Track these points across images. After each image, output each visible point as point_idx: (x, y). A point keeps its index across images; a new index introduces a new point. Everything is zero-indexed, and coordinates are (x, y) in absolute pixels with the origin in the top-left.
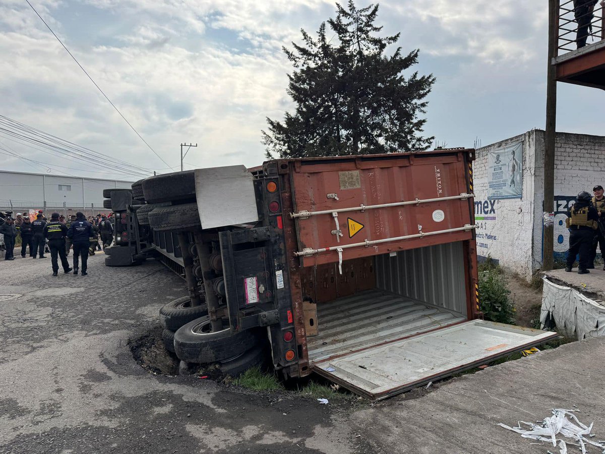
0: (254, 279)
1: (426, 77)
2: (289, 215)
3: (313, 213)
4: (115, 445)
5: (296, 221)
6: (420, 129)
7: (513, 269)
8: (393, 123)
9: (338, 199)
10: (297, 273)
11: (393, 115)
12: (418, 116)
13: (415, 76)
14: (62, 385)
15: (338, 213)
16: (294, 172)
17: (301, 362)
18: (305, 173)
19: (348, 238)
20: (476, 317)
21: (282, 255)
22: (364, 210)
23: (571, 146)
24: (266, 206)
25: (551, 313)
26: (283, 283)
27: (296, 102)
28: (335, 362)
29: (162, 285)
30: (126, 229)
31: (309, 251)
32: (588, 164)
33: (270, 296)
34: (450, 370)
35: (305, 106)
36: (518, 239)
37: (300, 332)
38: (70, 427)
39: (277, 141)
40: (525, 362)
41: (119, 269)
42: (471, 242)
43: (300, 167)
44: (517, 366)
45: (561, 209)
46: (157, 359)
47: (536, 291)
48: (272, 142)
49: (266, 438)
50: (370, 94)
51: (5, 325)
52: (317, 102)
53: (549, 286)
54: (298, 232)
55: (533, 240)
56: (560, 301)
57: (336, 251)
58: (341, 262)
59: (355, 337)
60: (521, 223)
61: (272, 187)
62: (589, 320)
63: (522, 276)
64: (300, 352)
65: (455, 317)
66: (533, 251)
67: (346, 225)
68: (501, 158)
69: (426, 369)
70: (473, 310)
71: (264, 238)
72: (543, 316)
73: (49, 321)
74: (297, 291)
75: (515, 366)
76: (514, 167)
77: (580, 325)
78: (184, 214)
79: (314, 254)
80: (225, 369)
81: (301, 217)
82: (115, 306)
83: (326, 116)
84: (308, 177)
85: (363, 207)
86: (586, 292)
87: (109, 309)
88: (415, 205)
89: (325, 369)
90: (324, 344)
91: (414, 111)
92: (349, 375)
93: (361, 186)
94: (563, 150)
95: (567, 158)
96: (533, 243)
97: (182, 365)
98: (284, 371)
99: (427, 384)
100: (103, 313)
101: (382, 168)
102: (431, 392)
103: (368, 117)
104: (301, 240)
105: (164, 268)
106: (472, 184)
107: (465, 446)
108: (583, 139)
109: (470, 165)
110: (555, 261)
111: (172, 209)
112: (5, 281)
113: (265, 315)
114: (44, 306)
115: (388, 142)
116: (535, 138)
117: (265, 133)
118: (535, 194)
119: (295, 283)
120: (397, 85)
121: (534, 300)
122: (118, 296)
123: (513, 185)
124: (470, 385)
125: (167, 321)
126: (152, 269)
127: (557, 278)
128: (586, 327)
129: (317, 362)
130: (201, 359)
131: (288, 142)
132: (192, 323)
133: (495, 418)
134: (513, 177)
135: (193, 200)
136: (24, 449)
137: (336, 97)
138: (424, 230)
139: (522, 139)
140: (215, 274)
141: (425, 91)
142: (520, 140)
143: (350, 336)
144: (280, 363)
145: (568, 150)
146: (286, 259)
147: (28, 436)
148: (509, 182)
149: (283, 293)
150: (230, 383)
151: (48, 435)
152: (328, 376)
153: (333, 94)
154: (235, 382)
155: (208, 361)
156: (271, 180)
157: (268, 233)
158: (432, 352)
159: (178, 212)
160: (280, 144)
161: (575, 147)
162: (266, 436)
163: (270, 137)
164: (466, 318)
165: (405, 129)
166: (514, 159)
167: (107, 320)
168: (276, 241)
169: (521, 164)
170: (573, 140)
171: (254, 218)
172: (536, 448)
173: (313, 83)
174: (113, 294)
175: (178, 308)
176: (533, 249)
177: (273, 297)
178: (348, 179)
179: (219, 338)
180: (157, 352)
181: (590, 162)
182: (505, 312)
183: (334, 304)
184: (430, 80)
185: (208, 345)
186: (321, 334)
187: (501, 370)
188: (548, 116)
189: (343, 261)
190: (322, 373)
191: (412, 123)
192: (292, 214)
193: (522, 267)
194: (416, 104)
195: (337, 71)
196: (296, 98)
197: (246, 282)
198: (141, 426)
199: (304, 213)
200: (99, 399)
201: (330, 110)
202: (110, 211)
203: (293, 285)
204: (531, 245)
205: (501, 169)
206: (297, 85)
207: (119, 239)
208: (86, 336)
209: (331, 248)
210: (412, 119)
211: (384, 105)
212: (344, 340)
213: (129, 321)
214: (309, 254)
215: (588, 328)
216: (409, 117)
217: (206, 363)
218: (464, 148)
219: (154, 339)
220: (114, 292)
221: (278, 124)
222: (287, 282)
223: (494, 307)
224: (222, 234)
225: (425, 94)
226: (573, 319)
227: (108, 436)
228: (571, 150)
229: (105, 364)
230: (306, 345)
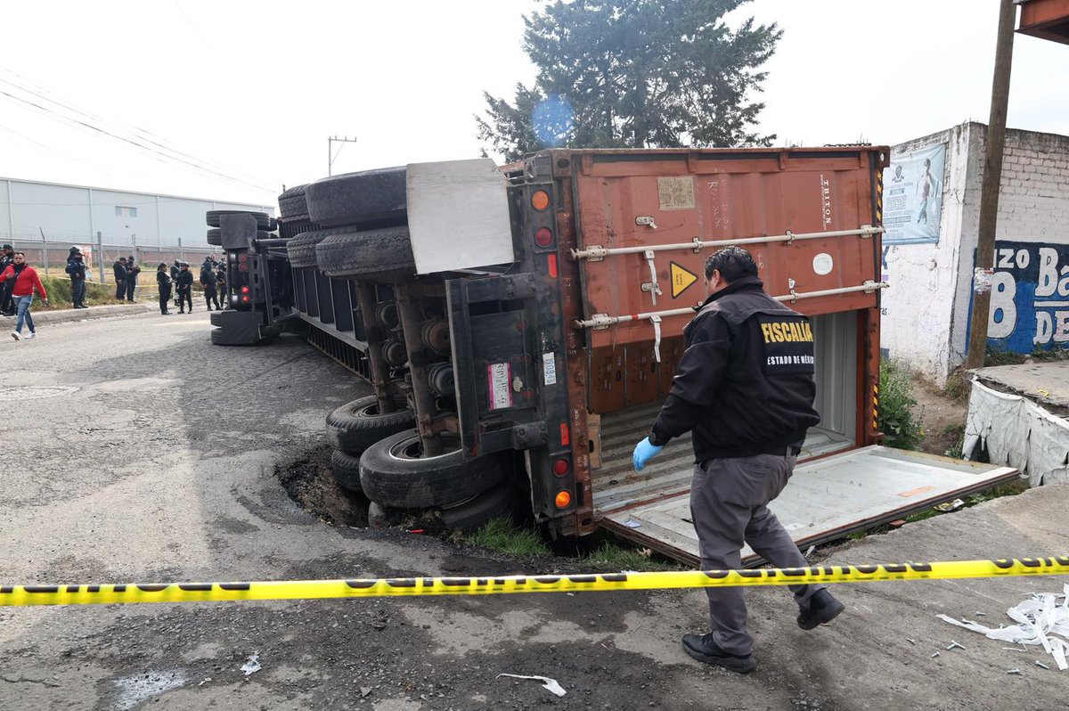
0: (505, 367)
1: (766, 28)
2: (570, 253)
3: (612, 251)
4: (288, 638)
5: (581, 265)
6: (754, 119)
7: (915, 365)
8: (705, 108)
9: (655, 227)
10: (579, 359)
11: (707, 93)
12: (750, 97)
13: (749, 25)
14: (177, 538)
15: (655, 252)
16: (580, 175)
17: (581, 511)
18: (599, 177)
19: (671, 299)
20: (871, 443)
21: (554, 325)
22: (700, 249)
23: (1028, 153)
24: (530, 235)
25: (983, 440)
26: (554, 374)
27: (536, 64)
28: (639, 512)
29: (314, 378)
30: (248, 280)
31: (601, 319)
32: (1055, 186)
33: (530, 395)
34: (844, 527)
35: (552, 73)
36: (926, 313)
37: (582, 460)
38: (205, 607)
39: (500, 134)
40: (971, 516)
41: (235, 350)
42: (873, 313)
43: (591, 166)
44: (959, 522)
45: (1004, 263)
46: (324, 500)
47: (953, 402)
48: (491, 135)
49: (547, 633)
50: (666, 54)
51: (59, 437)
52: (572, 66)
53: (983, 393)
54: (583, 285)
55: (953, 316)
56: (1002, 419)
57: (648, 321)
58: (658, 340)
59: (664, 472)
60: (933, 287)
61: (541, 200)
62: (1052, 451)
63: (928, 378)
64: (580, 496)
65: (833, 441)
66: (951, 335)
67: (667, 273)
68: (904, 172)
69: (799, 526)
70: (867, 430)
71: (525, 293)
72: (968, 444)
73: (133, 433)
74: (579, 389)
75: (954, 522)
76: (927, 188)
77: (1035, 460)
78: (382, 246)
79: (611, 326)
80: (450, 519)
81: (590, 258)
82: (242, 410)
83: (589, 90)
84: (605, 184)
85: (697, 243)
86: (1050, 404)
87: (233, 416)
88: (785, 243)
89: (623, 524)
90: (614, 483)
91: (743, 86)
92: (666, 532)
93: (696, 205)
94: (1014, 159)
95: (1021, 175)
96: (952, 322)
97: (374, 510)
98: (551, 525)
99: (807, 550)
100: (223, 421)
101: (731, 174)
102: (817, 562)
103: (662, 95)
104: (590, 300)
105: (312, 350)
106: (880, 210)
107: (892, 651)
108: (1050, 141)
109: (879, 176)
110: (987, 353)
111: (361, 236)
112: (45, 366)
113: (523, 430)
114: (121, 408)
115: (698, 141)
116: (970, 136)
117: (479, 120)
118: (962, 236)
119: (576, 375)
120: (715, 39)
121: (950, 418)
122: (243, 394)
123: (923, 221)
124: (882, 552)
125: (340, 436)
126: (293, 352)
127: (996, 380)
128: (1047, 461)
129: (605, 512)
130: (410, 501)
131: (521, 136)
132: (388, 441)
133: (935, 606)
134: (925, 206)
135: (401, 220)
136: (134, 641)
137: (607, 57)
138: (798, 288)
139: (945, 139)
140: (433, 356)
141: (765, 53)
142: (941, 140)
143: (655, 470)
144: (545, 512)
145: (1023, 160)
146: (561, 334)
147: (135, 620)
148: (916, 216)
149: (555, 392)
150: (461, 542)
151: (170, 619)
152: (629, 534)
153: (601, 52)
154: (471, 540)
155: (423, 506)
156: (539, 188)
157: (533, 285)
158: (805, 498)
159: (373, 242)
160: (505, 139)
161: (1035, 155)
162: (545, 629)
163: (487, 126)
164: (852, 442)
165: (728, 119)
166: (928, 174)
167: (232, 434)
168: (544, 300)
169: (941, 184)
170: (1032, 142)
171: (507, 257)
172: (1014, 656)
173: (566, 31)
174: (235, 391)
175: (357, 415)
176: (951, 331)
177: (537, 399)
178: (674, 192)
179: (441, 468)
180: (324, 487)
181: (1058, 183)
182: (905, 435)
183: (622, 418)
184: (774, 33)
185: (422, 479)
186: (606, 467)
187: (932, 529)
188: (995, 98)
189: (661, 339)
190: (619, 530)
191: (738, 109)
192: (576, 251)
193: (930, 361)
194: (747, 75)
195: (612, 12)
196: (535, 58)
197: (490, 372)
198: (327, 608)
199: (594, 250)
200: (245, 562)
201: (596, 80)
202: (219, 249)
203: (571, 379)
204: (949, 325)
205: (903, 192)
206: (538, 33)
207: (235, 298)
208: (202, 458)
209: (641, 316)
210: (739, 102)
211: (690, 75)
212: (648, 478)
213: (270, 436)
214: (602, 325)
215: (1049, 464)
216: (734, 97)
217: (419, 508)
218: (870, 144)
219: (317, 467)
220: (235, 387)
221: (503, 102)
222: (561, 373)
223: (888, 426)
224: (452, 284)
225: (765, 58)
226: (1023, 449)
227: (273, 623)
228: (1028, 161)
229: (243, 504)
230: (589, 483)
